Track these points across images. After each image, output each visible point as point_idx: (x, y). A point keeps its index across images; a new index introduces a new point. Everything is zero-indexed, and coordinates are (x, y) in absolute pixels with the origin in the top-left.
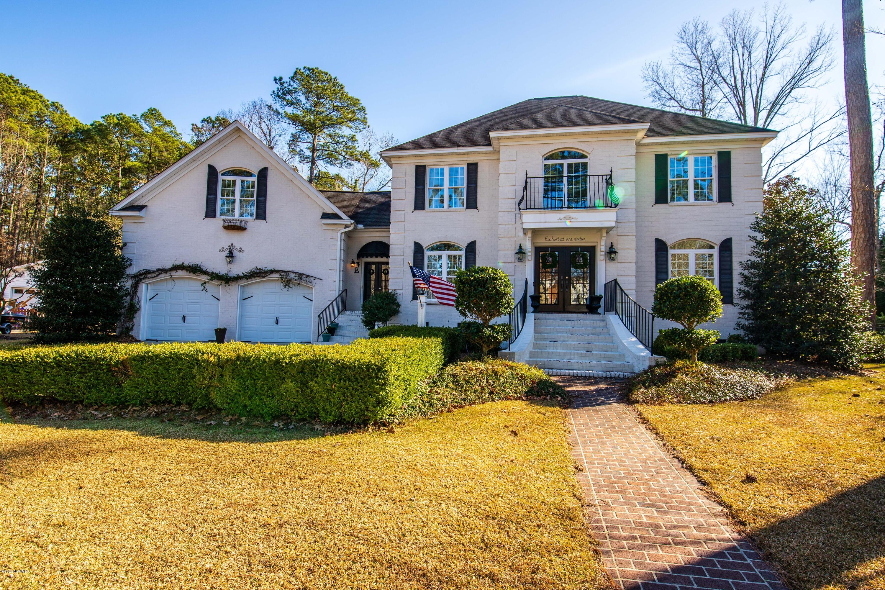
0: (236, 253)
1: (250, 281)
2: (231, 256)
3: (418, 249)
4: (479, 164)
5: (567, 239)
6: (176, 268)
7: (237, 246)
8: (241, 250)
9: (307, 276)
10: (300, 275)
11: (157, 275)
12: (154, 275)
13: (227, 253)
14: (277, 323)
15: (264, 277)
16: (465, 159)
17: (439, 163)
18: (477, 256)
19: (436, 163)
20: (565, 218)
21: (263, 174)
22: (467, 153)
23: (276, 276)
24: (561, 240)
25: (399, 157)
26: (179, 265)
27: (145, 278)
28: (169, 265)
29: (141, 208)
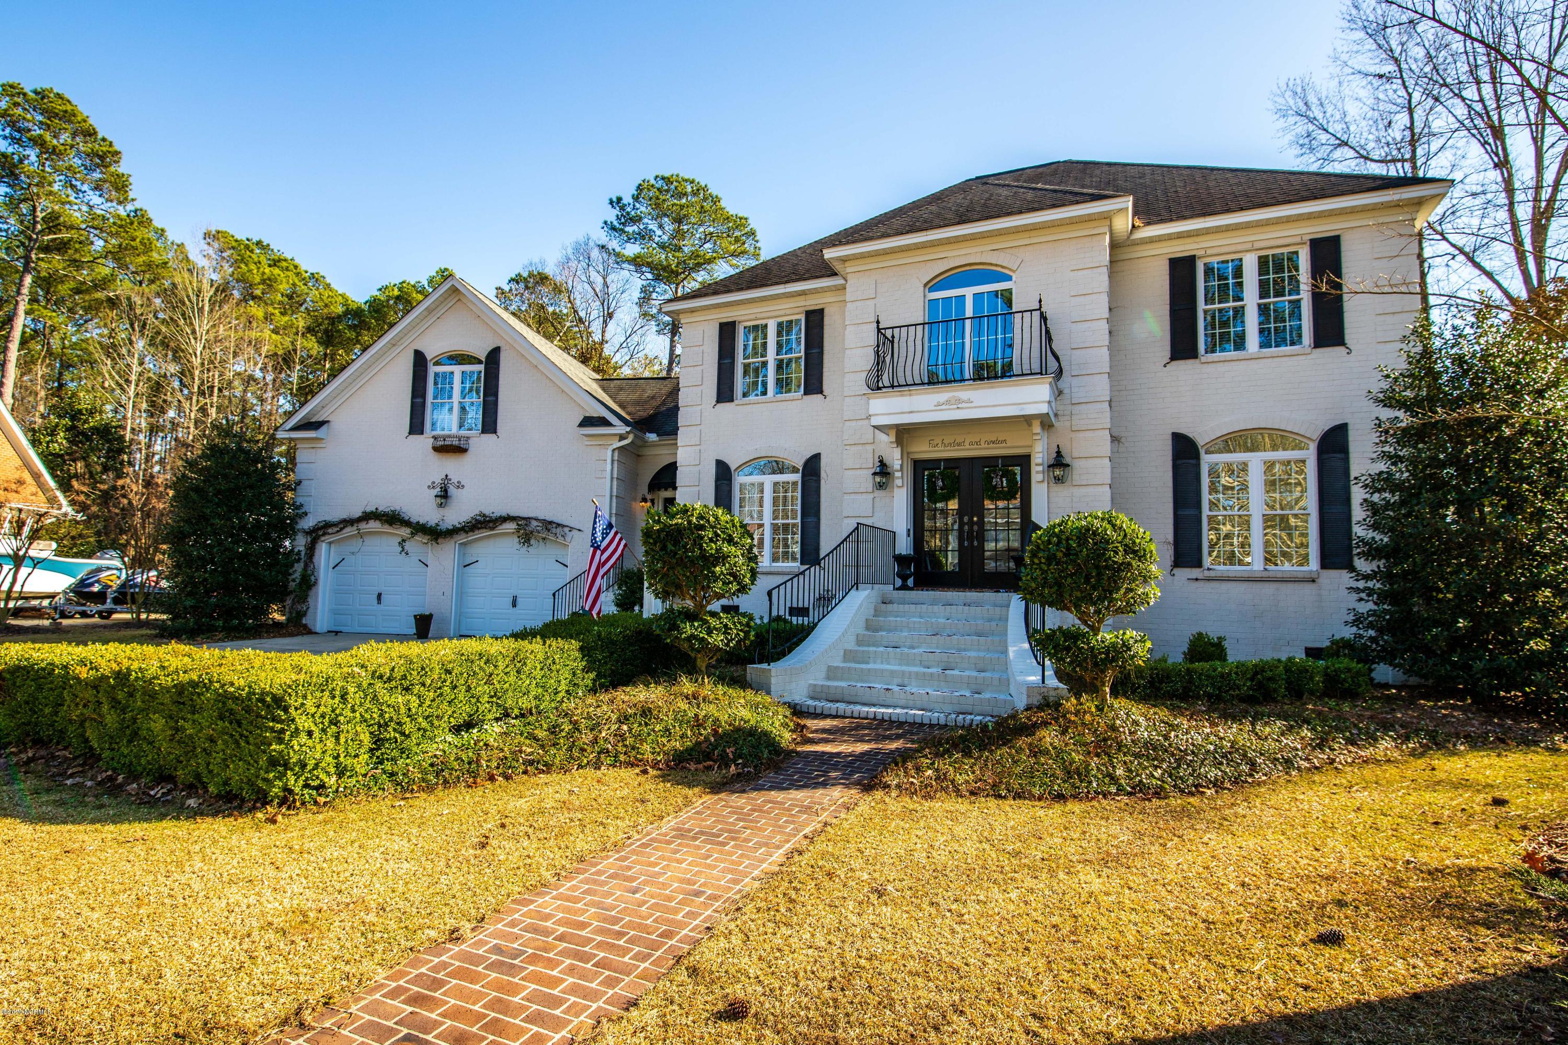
0: (452, 490)
1: (472, 537)
2: (444, 495)
3: (724, 473)
4: (826, 312)
5: (971, 443)
6: (367, 517)
7: (454, 479)
8: (460, 486)
9: (559, 525)
10: (548, 525)
11: (341, 529)
12: (336, 529)
13: (437, 491)
14: (514, 605)
15: (493, 529)
16: (803, 303)
17: (759, 316)
18: (822, 482)
19: (753, 317)
20: (948, 402)
21: (494, 357)
22: (803, 293)
23: (511, 526)
24: (959, 445)
25: (692, 311)
26: (372, 512)
27: (324, 534)
28: (357, 513)
29: (318, 425)
